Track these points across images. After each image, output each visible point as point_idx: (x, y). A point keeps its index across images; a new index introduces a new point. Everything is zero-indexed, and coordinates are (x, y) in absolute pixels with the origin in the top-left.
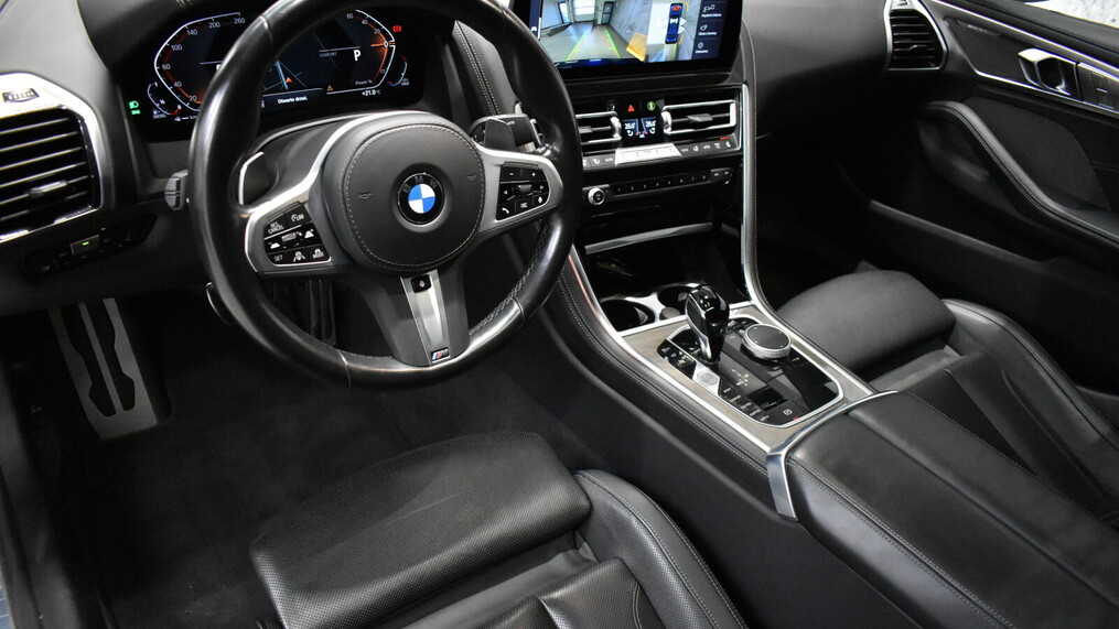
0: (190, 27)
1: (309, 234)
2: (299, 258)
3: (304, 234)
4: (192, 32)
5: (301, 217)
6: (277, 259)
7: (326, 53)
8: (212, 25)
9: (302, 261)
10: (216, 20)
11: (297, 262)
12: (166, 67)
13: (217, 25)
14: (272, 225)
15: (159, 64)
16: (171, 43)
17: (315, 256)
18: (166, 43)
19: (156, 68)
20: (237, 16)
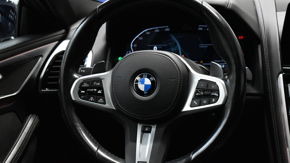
0: (148, 31)
1: (100, 92)
2: (92, 100)
3: (97, 91)
4: (148, 33)
5: (99, 84)
6: (82, 97)
7: (202, 46)
8: (156, 31)
9: (92, 101)
10: (158, 29)
11: (90, 101)
12: (135, 46)
13: (158, 31)
14: (84, 84)
15: (133, 44)
16: (139, 37)
17: (99, 101)
18: (137, 37)
19: (131, 46)
20: (167, 28)
